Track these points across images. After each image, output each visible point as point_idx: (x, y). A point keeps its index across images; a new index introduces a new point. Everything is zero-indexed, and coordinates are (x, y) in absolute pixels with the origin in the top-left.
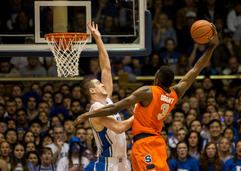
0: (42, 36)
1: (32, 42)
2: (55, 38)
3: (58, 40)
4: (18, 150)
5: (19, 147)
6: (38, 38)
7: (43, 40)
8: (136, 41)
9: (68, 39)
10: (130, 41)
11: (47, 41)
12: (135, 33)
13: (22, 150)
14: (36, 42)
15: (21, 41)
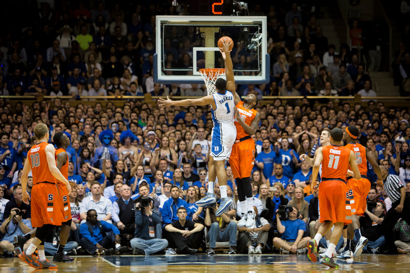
0: (198, 70)
1: (191, 74)
2: (206, 72)
3: (208, 73)
4: (181, 145)
5: (182, 142)
6: (195, 72)
7: (198, 73)
8: (260, 74)
9: (214, 73)
10: (256, 74)
11: (201, 74)
12: (259, 69)
13: (184, 145)
14: (194, 74)
15: (185, 73)
